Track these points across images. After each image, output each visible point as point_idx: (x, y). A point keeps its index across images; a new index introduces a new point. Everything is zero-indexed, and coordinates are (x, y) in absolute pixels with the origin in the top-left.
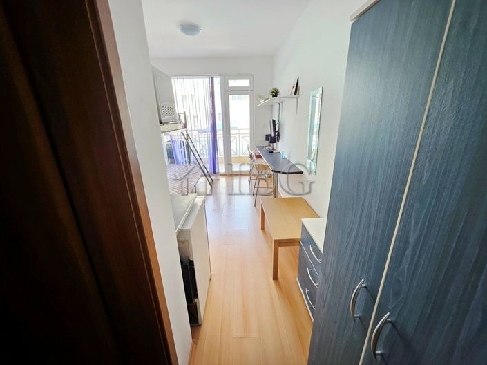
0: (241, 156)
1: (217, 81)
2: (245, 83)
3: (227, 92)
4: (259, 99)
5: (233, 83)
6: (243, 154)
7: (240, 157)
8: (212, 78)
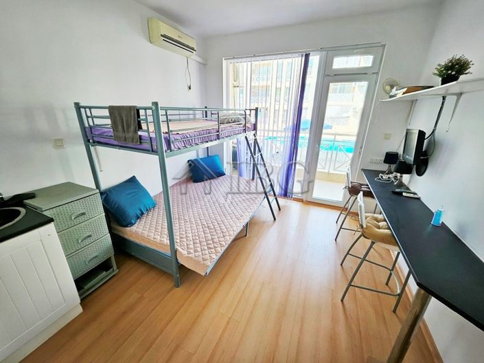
0: (331, 171)
1: (315, 60)
2: (365, 61)
3: (329, 76)
4: (388, 88)
5: (340, 63)
6: (334, 170)
7: (329, 173)
8: (307, 56)
